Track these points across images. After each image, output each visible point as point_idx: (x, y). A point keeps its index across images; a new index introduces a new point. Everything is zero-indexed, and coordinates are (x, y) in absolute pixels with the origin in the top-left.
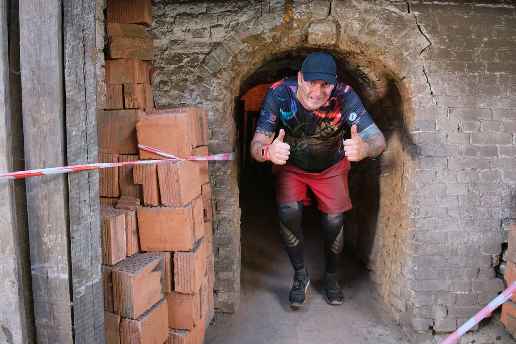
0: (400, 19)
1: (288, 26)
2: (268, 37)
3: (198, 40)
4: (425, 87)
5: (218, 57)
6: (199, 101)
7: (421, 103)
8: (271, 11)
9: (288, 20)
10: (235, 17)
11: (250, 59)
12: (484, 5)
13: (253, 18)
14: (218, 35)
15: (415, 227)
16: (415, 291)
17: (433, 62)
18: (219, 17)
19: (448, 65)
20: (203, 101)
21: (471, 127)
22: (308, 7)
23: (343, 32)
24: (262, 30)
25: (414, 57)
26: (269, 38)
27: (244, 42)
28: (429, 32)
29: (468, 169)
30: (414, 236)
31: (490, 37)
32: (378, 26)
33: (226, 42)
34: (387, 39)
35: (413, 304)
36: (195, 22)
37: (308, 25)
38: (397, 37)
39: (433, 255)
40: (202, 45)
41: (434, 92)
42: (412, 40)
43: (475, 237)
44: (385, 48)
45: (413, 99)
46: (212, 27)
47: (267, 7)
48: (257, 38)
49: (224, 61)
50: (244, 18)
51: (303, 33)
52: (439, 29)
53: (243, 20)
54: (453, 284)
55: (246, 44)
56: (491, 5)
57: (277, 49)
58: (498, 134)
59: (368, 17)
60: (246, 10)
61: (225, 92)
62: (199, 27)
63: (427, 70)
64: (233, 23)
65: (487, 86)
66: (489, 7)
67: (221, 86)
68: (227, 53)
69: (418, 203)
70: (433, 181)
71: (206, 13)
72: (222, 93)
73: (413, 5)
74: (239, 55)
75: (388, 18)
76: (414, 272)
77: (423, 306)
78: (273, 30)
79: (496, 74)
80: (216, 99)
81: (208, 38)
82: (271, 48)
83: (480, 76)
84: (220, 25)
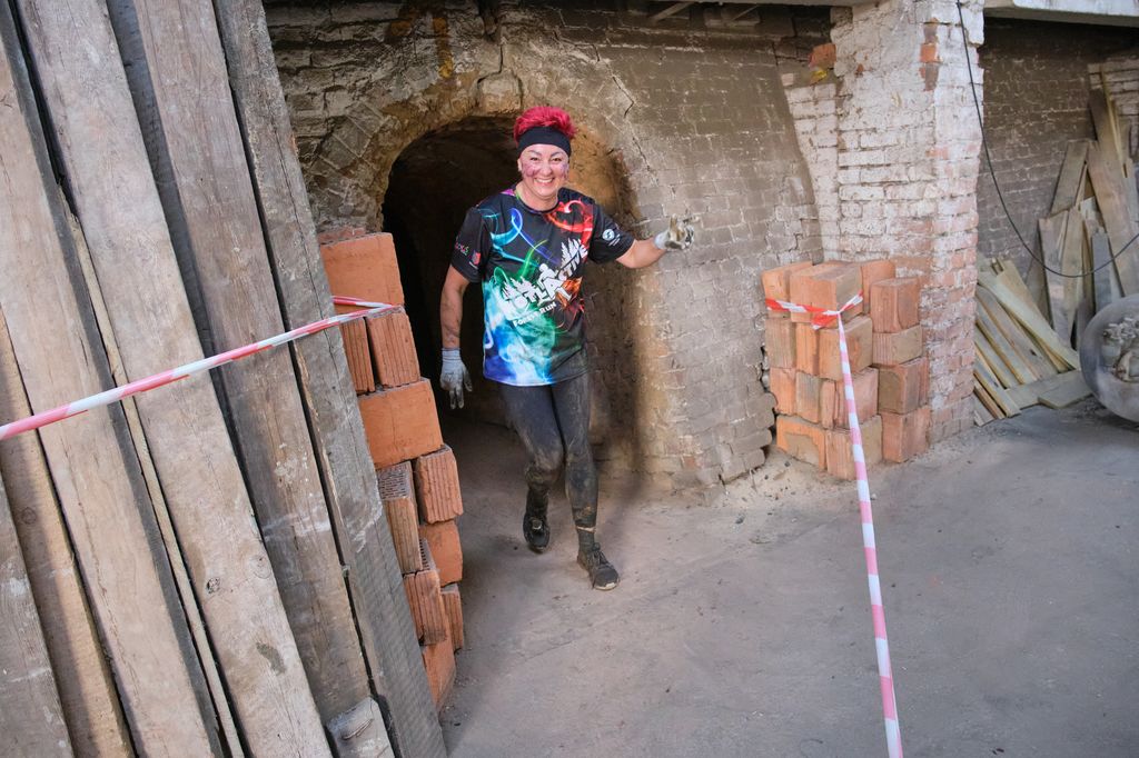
0: (591, 68)
1: (449, 83)
2: (420, 102)
3: (304, 114)
4: (640, 161)
5: (346, 140)
6: (326, 219)
7: (640, 183)
8: (419, 62)
9: (446, 74)
10: (363, 73)
11: (399, 142)
12: (674, 48)
13: (394, 74)
14: (340, 104)
15: (671, 350)
16: (693, 435)
17: (641, 126)
18: (337, 74)
19: (658, 129)
20: (332, 218)
21: (699, 207)
22: (472, 55)
23: (526, 92)
24: (410, 92)
25: (619, 122)
26: (423, 104)
27: (385, 114)
28: (627, 87)
29: (708, 262)
30: (673, 363)
31: (690, 89)
32: (568, 80)
33: (355, 115)
34: (583, 98)
35: (693, 454)
36: (295, 82)
37: (475, 82)
38: (593, 96)
39: (700, 381)
40: (313, 123)
41: (651, 166)
42: (611, 97)
43: (735, 347)
44: (583, 110)
45: (630, 179)
46: (326, 90)
47: (412, 56)
48: (405, 104)
49: (358, 147)
50: (379, 75)
51: (471, 94)
52: (637, 82)
53: (377, 78)
54: (728, 411)
55: (389, 117)
56: (680, 49)
57: (436, 121)
58: (726, 212)
59: (554, 68)
60: (379, 60)
61: (367, 199)
62: (303, 91)
63: (637, 138)
64: (363, 82)
65: (702, 153)
66: (679, 51)
67: (359, 190)
68: (361, 133)
69: (668, 317)
70: (677, 284)
71: (311, 67)
72: (362, 202)
73: (601, 50)
74: (381, 135)
75: (577, 69)
76: (685, 409)
77: (705, 451)
78: (427, 91)
79: (707, 136)
80: (354, 213)
81: (321, 109)
82: (428, 120)
83: (692, 140)
84: (339, 88)
